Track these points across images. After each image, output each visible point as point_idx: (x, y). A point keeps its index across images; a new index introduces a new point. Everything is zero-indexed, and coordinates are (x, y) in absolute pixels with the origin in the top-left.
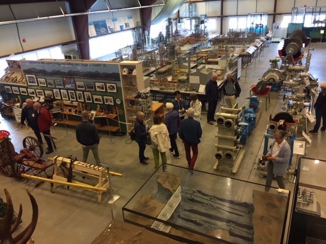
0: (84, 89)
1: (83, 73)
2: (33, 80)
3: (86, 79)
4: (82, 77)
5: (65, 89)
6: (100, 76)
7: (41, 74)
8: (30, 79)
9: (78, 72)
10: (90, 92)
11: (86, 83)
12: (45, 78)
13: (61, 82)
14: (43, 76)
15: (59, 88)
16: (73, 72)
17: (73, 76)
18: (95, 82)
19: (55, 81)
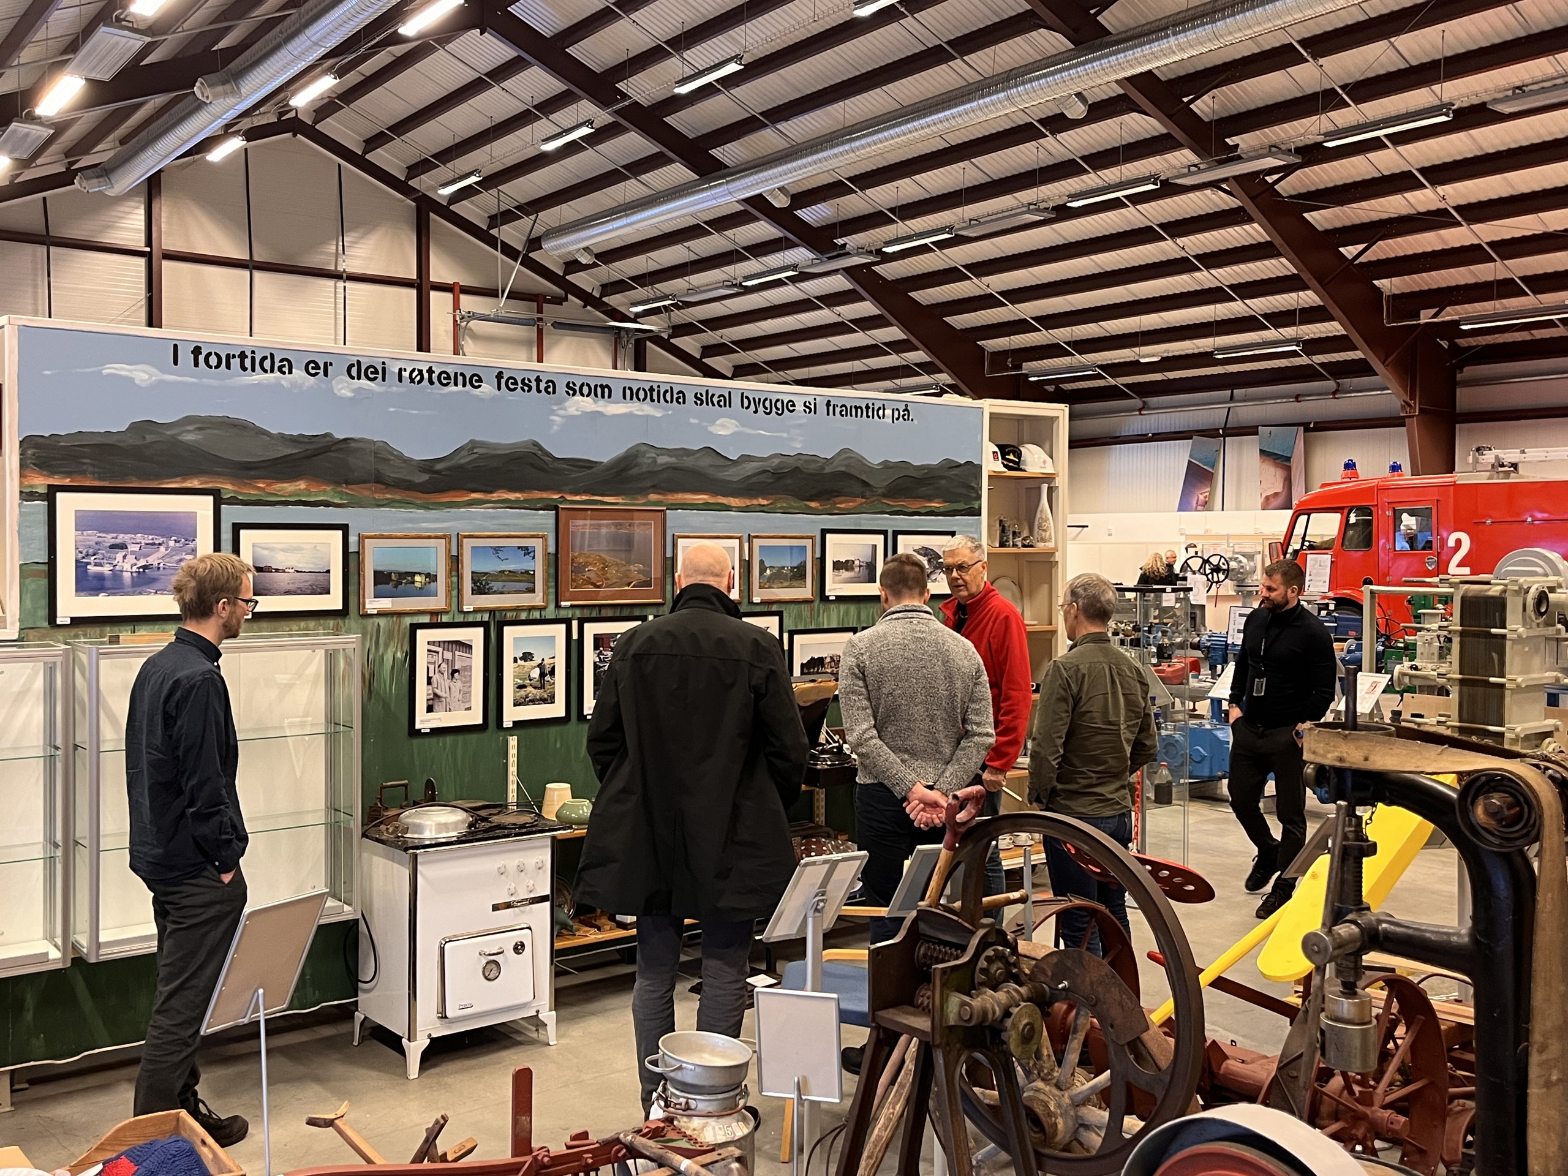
1: (750, 468)
2: (153, 560)
3: (762, 509)
4: (734, 502)
5: (550, 613)
6: (866, 484)
7: (302, 485)
8: (122, 546)
9: (705, 462)
10: (780, 614)
11: (757, 543)
12: (344, 528)
13: (527, 551)
14: (327, 504)
15: (492, 612)
16: (663, 460)
17: (653, 497)
18: (824, 532)
19: (468, 544)
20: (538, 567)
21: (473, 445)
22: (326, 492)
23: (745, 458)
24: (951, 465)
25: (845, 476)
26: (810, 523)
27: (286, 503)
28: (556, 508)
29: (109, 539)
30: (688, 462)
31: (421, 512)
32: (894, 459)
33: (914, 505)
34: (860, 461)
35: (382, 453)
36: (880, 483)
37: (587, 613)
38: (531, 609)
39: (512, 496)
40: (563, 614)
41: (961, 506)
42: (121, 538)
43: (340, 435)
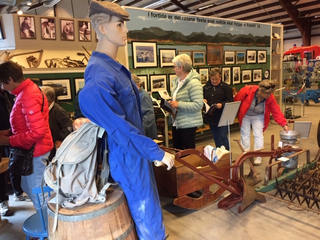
0: (233, 63)
1: (235, 37)
2: (148, 56)
3: (237, 46)
4: (233, 44)
5: (206, 66)
6: (253, 41)
7: (169, 41)
8: (143, 53)
9: (229, 36)
10: (240, 66)
11: (237, 52)
12: (175, 49)
13: (202, 54)
14: (172, 45)
15: (197, 66)
16: (222, 36)
17: (221, 43)
18: (247, 50)
19: (194, 53)
20: (204, 57)
21: (194, 33)
22: (172, 42)
23: (235, 35)
24: (266, 37)
25: (250, 39)
26: (244, 48)
27: (166, 45)
28: (206, 46)
29: (141, 51)
30: (226, 36)
31: (186, 46)
32: (257, 35)
33: (260, 45)
34: (252, 36)
35: (180, 34)
36: (255, 40)
37: (211, 66)
38: (203, 65)
39: (200, 43)
40: (208, 67)
41: (267, 45)
42: (143, 51)
43: (174, 31)
